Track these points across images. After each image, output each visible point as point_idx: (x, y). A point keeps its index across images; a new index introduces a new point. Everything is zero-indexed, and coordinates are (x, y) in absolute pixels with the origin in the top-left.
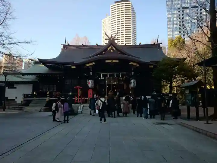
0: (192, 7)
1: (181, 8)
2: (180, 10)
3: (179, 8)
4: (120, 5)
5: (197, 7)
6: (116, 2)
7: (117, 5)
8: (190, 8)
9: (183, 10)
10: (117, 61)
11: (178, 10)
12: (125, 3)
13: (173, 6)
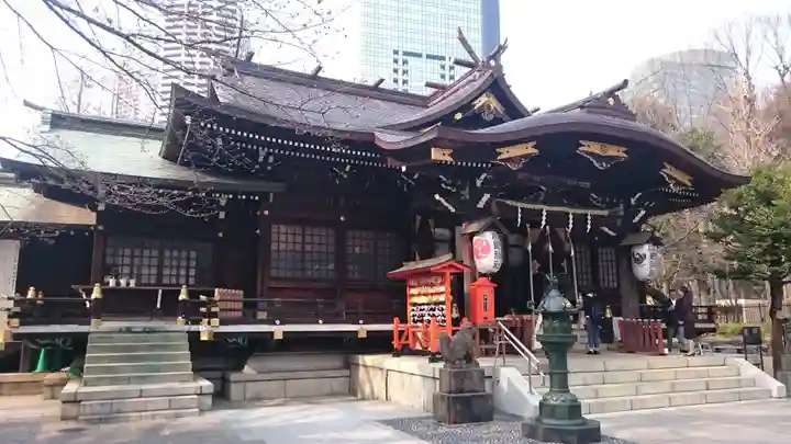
0: (428, 56)
1: (401, 53)
2: (397, 57)
3: (396, 52)
5: (443, 58)
8: (424, 56)
9: (405, 57)
10: (621, 153)
11: (393, 56)
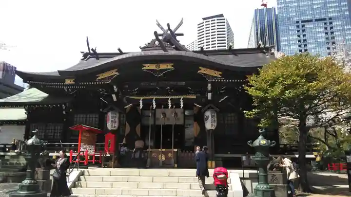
0: (316, 20)
1: (300, 22)
2: (298, 24)
3: (298, 22)
4: (210, 23)
5: (325, 19)
6: (204, 19)
7: (206, 22)
8: (314, 20)
9: (303, 24)
10: (169, 66)
11: (296, 24)
12: (217, 20)
13: (289, 19)
